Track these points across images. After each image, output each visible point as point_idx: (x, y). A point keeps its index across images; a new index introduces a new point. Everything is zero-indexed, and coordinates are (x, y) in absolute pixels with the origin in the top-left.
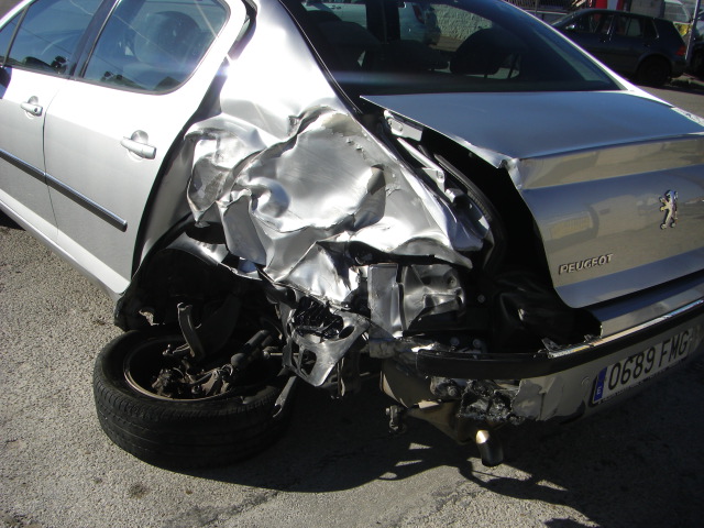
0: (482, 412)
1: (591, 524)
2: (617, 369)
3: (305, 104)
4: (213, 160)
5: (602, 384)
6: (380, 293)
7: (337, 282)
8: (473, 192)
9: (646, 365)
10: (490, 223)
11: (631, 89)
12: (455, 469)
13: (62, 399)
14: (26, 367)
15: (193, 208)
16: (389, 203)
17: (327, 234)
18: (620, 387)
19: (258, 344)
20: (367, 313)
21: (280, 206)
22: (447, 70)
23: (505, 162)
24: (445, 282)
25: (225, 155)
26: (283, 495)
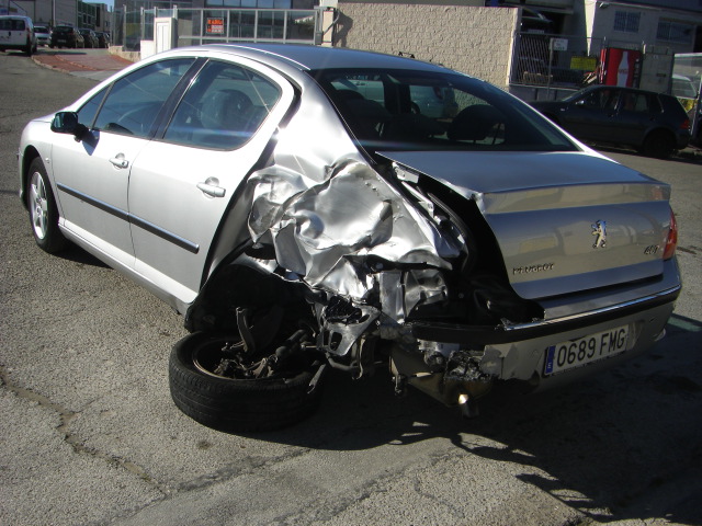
0: (461, 375)
1: (552, 478)
2: (563, 351)
3: (337, 157)
4: (268, 198)
5: (551, 360)
6: (389, 291)
7: (358, 284)
8: (453, 218)
9: (588, 351)
10: (465, 239)
11: (587, 151)
12: (448, 440)
13: (141, 385)
14: (109, 363)
15: (252, 233)
16: (396, 227)
17: (351, 250)
18: (566, 366)
19: (297, 340)
20: (379, 306)
21: (317, 230)
22: (445, 136)
23: (473, 195)
24: (433, 282)
25: (277, 194)
26: (314, 452)
